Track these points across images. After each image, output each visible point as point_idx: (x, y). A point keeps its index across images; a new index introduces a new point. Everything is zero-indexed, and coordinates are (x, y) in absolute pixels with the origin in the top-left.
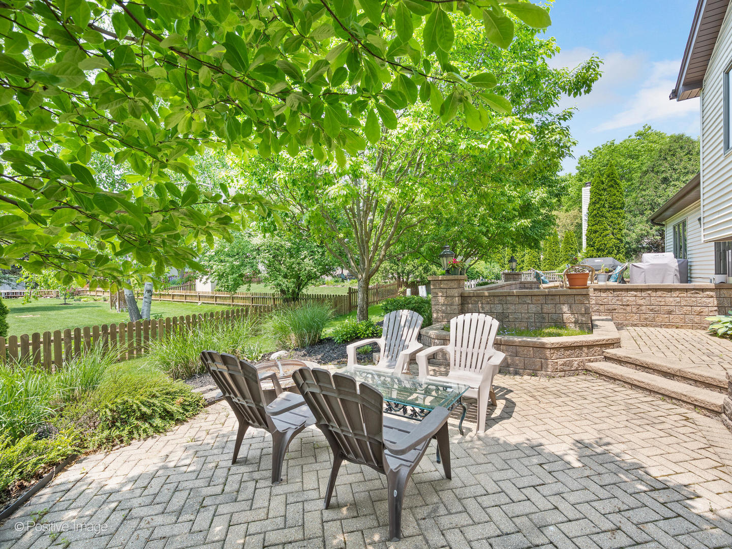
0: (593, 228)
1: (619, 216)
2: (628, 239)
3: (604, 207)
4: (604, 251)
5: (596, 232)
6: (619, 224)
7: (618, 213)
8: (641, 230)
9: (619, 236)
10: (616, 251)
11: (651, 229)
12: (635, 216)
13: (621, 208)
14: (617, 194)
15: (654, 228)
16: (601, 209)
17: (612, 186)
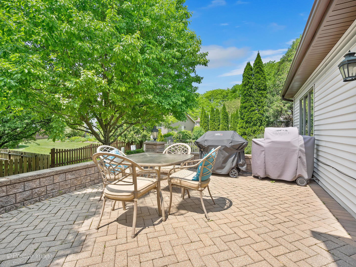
0: (244, 105)
1: (262, 96)
2: (267, 114)
3: (252, 88)
4: (250, 123)
5: (245, 108)
6: (262, 102)
7: (262, 94)
8: (277, 106)
9: (261, 112)
10: (259, 124)
11: (284, 106)
12: (273, 95)
13: (264, 90)
14: (262, 78)
15: (287, 105)
16: (250, 90)
17: (258, 72)
